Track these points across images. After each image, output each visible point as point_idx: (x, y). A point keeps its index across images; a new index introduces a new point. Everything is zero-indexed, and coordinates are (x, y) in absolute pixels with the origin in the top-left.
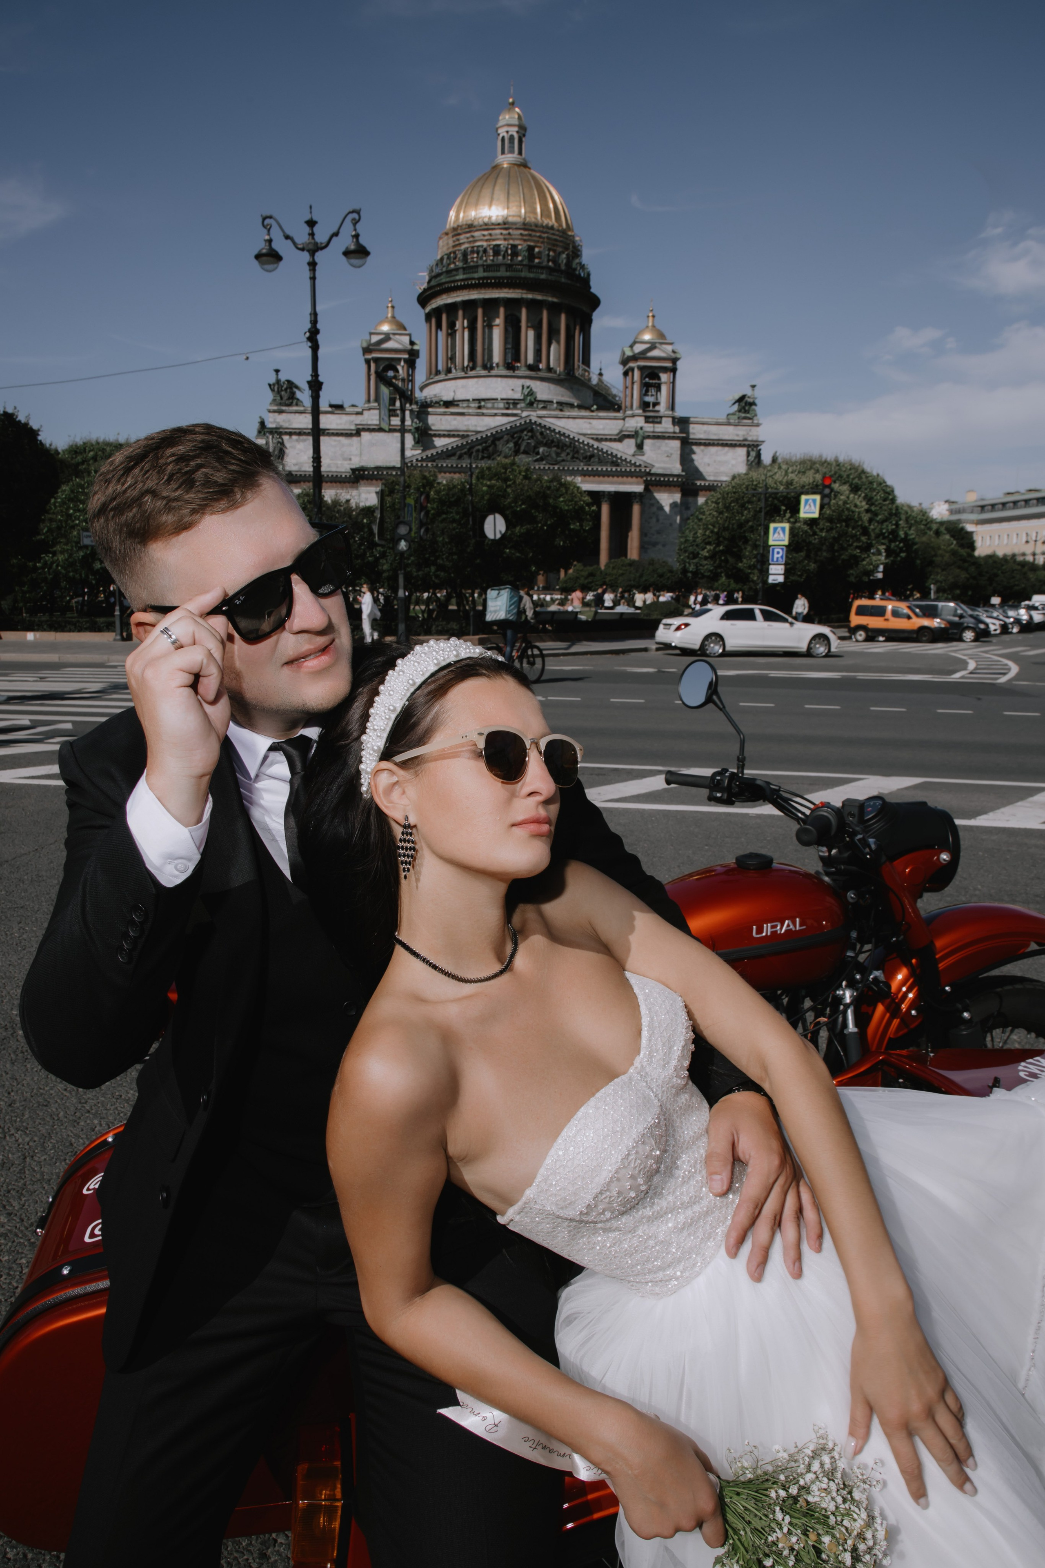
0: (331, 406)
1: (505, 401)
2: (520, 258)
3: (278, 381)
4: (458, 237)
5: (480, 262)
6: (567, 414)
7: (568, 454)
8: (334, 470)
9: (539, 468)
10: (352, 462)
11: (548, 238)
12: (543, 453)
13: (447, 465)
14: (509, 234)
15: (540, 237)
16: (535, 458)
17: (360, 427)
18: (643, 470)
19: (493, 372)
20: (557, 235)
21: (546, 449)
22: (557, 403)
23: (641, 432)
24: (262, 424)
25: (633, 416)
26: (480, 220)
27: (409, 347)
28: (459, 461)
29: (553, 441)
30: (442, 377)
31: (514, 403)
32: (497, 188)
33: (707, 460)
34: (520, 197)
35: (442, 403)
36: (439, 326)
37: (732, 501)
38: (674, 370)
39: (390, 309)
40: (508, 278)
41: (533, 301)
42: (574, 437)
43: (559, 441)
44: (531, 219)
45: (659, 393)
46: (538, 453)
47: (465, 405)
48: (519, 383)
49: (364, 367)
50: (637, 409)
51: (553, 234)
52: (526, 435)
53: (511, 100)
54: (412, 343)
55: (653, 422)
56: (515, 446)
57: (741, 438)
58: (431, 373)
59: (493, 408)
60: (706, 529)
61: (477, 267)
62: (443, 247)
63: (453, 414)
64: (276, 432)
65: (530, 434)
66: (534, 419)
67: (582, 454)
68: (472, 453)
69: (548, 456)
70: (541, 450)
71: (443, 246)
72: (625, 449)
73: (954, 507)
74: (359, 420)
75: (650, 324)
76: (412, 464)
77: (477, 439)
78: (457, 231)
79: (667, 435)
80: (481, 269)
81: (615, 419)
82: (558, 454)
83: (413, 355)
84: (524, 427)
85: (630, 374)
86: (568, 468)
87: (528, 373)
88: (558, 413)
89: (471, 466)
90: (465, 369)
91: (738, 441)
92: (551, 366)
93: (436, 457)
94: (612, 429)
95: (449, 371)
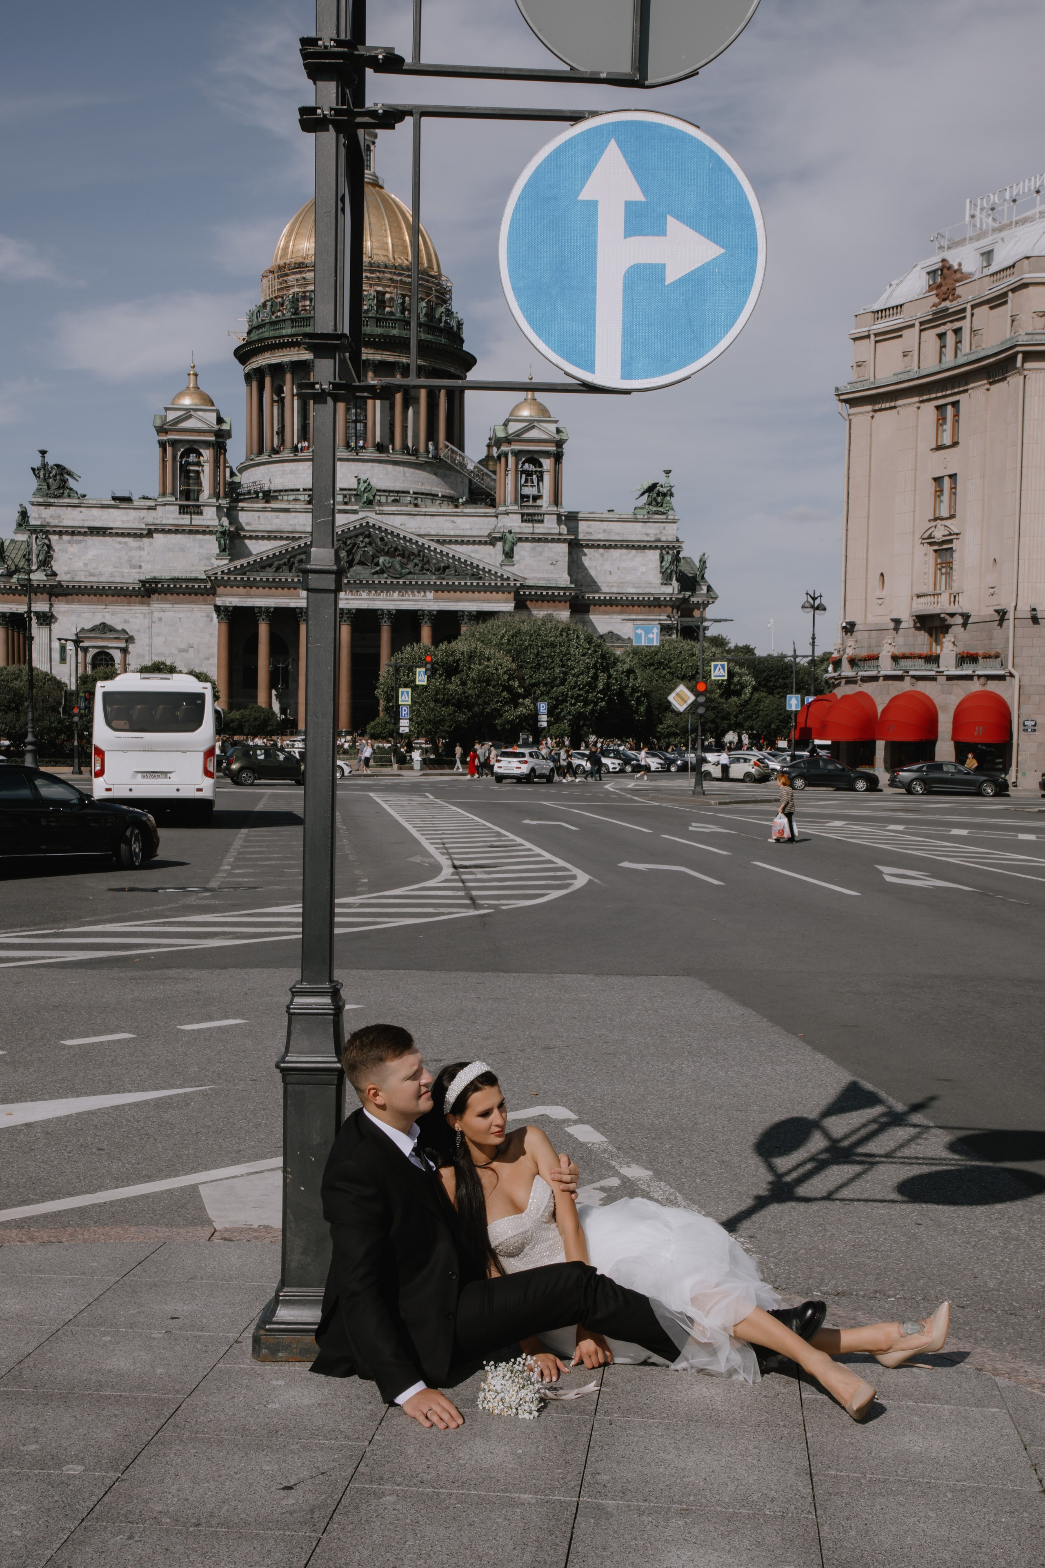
0: (113, 498)
3: (44, 466)
4: (284, 279)
6: (423, 510)
7: (416, 565)
8: (118, 580)
9: (380, 582)
10: (142, 571)
12: (383, 562)
13: (261, 579)
15: (392, 280)
16: (373, 570)
17: (153, 527)
18: (512, 585)
21: (387, 558)
22: (414, 493)
23: (509, 536)
24: (24, 514)
25: (507, 514)
27: (216, 427)
28: (276, 574)
29: (396, 549)
30: (264, 458)
33: (607, 567)
35: (261, 495)
36: (261, 390)
38: (559, 455)
39: (192, 377)
42: (423, 544)
43: (405, 548)
45: (541, 483)
46: (377, 564)
47: (291, 498)
48: (364, 468)
49: (158, 451)
50: (511, 504)
51: (410, 276)
52: (362, 542)
54: (221, 418)
55: (531, 522)
56: (348, 556)
57: (652, 539)
58: (252, 453)
62: (267, 289)
63: (274, 510)
64: (41, 531)
65: (367, 540)
66: (372, 520)
67: (436, 563)
68: (294, 563)
69: (390, 567)
70: (381, 560)
71: (267, 287)
74: (150, 517)
75: (530, 396)
76: (217, 576)
77: (299, 546)
78: (284, 270)
79: (550, 537)
81: (486, 516)
82: (403, 566)
83: (220, 437)
84: (359, 531)
85: (503, 459)
86: (417, 583)
87: (377, 455)
88: (411, 509)
89: (293, 580)
90: (295, 449)
91: (648, 541)
92: (410, 445)
93: (247, 569)
94: (481, 529)
95: (276, 452)
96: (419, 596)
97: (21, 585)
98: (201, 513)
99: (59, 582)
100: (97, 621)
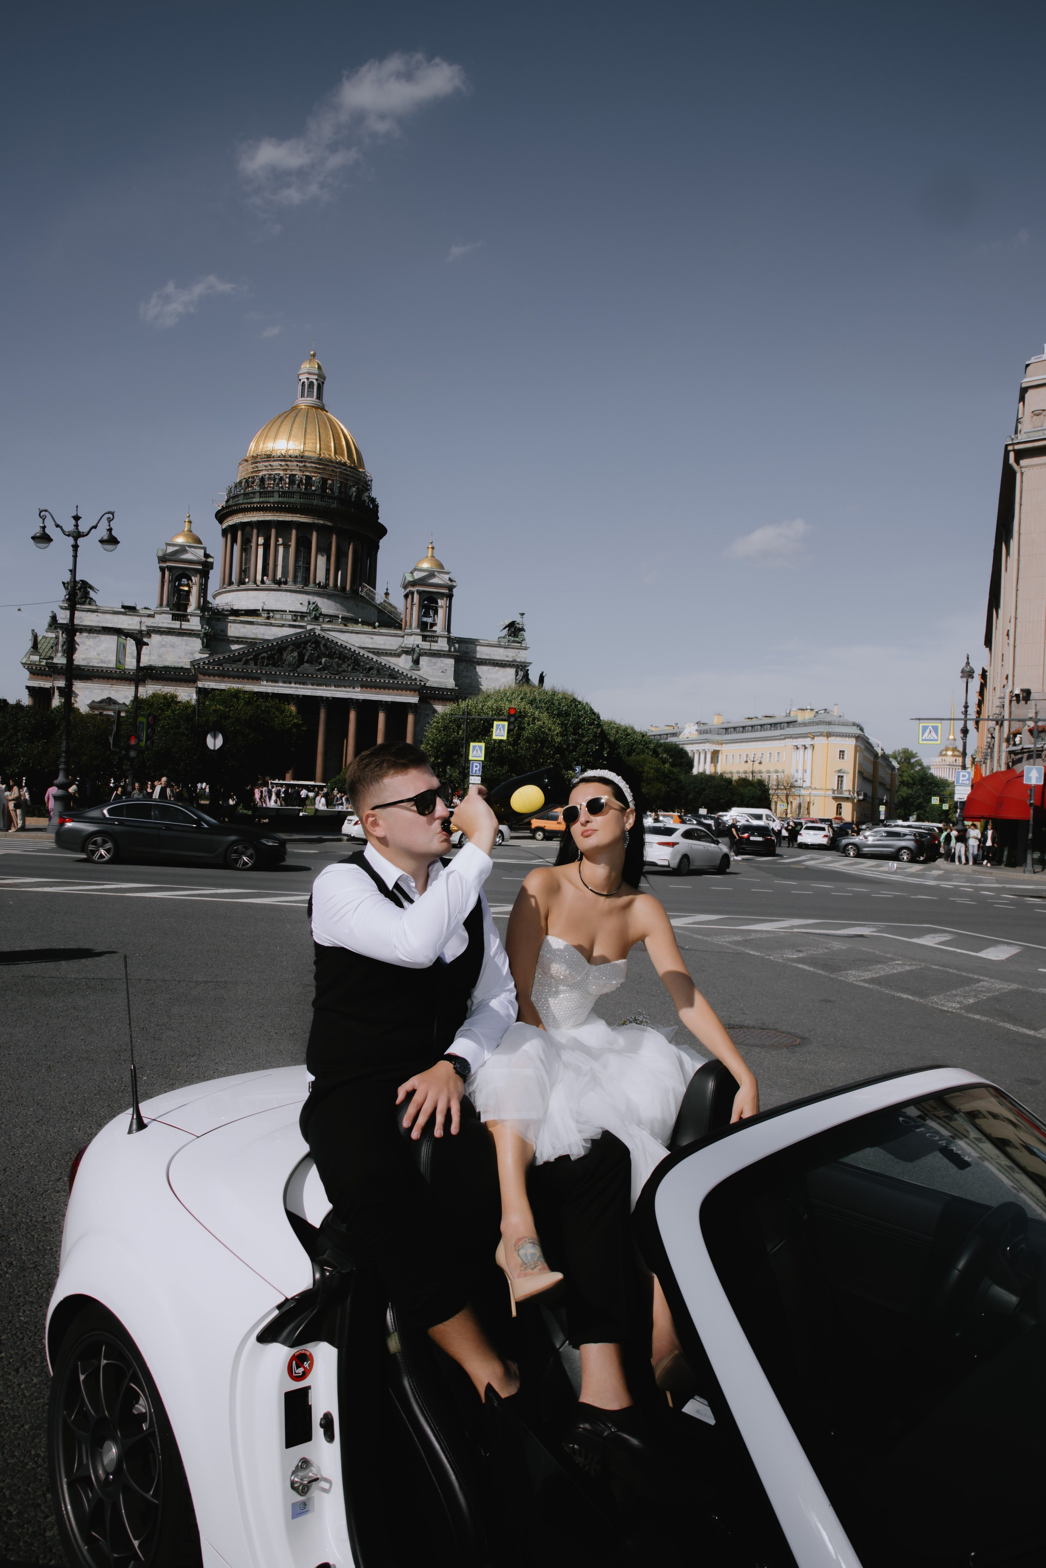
0: (123, 607)
1: (293, 614)
2: (313, 488)
3: (73, 581)
4: (256, 465)
5: (276, 488)
6: (350, 628)
7: (349, 665)
9: (321, 676)
11: (339, 471)
12: (325, 662)
13: (233, 669)
14: (305, 466)
15: (333, 471)
16: (317, 668)
17: (151, 629)
19: (283, 587)
20: (349, 471)
21: (328, 659)
22: (342, 618)
23: (417, 649)
24: (54, 618)
25: (412, 635)
26: (278, 451)
27: (204, 559)
28: (245, 667)
29: (335, 653)
30: (234, 587)
31: (303, 615)
32: (295, 426)
34: (316, 436)
36: (234, 541)
37: (451, 722)
38: (450, 596)
39: (187, 523)
40: (301, 504)
41: (323, 525)
42: (355, 651)
43: (341, 653)
44: (325, 455)
45: (436, 616)
46: (320, 663)
47: (254, 615)
48: (305, 598)
49: (159, 574)
50: (415, 628)
51: (345, 470)
52: (310, 646)
53: (312, 352)
54: (207, 556)
55: (429, 641)
56: (299, 655)
57: (511, 660)
58: (224, 583)
59: (282, 619)
60: (428, 744)
61: (273, 492)
62: (242, 473)
65: (314, 645)
66: (318, 632)
67: (362, 666)
68: (258, 659)
69: (330, 666)
70: (323, 660)
71: (243, 471)
72: (403, 663)
73: (703, 727)
74: (149, 622)
75: (429, 555)
76: (199, 667)
77: (263, 647)
78: (255, 459)
79: (442, 653)
80: (276, 495)
81: (395, 635)
82: (339, 666)
83: (205, 568)
84: (308, 638)
85: (410, 596)
87: (316, 590)
88: (342, 627)
89: (257, 671)
90: (255, 582)
91: (508, 661)
92: (339, 584)
93: (222, 661)
94: (391, 645)
95: (241, 582)
96: (351, 689)
97: (49, 667)
98: (188, 621)
99: (78, 666)
100: (105, 697)
